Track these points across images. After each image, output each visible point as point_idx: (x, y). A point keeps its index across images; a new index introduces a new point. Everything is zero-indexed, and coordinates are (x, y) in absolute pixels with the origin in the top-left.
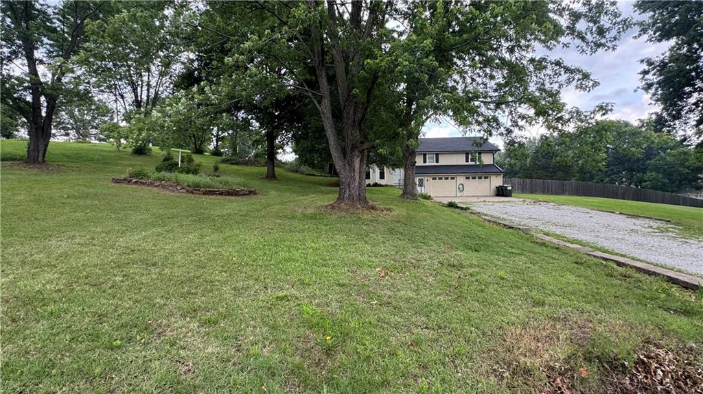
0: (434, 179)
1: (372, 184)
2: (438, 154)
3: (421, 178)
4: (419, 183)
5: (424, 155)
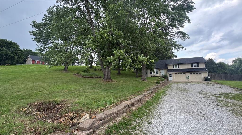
0: (176, 74)
1: (153, 76)
2: (179, 64)
3: (170, 74)
4: (170, 75)
5: (173, 65)
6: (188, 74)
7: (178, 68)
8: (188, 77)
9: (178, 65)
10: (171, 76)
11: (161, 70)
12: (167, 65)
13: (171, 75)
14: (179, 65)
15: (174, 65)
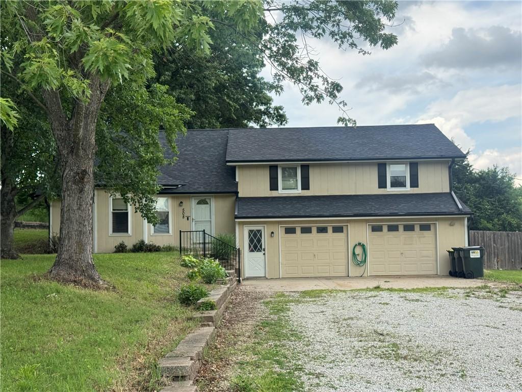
0: (290, 231)
1: (129, 244)
2: (307, 166)
3: (251, 231)
4: (251, 241)
5: (273, 170)
6: (359, 232)
7: (298, 192)
8: (358, 250)
9: (302, 166)
10: (256, 244)
11: (194, 202)
12: (234, 168)
13: (259, 241)
14: (305, 169)
15: (276, 167)
